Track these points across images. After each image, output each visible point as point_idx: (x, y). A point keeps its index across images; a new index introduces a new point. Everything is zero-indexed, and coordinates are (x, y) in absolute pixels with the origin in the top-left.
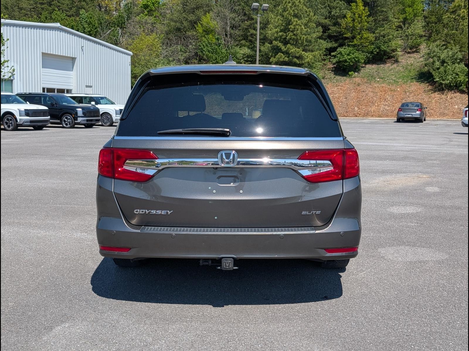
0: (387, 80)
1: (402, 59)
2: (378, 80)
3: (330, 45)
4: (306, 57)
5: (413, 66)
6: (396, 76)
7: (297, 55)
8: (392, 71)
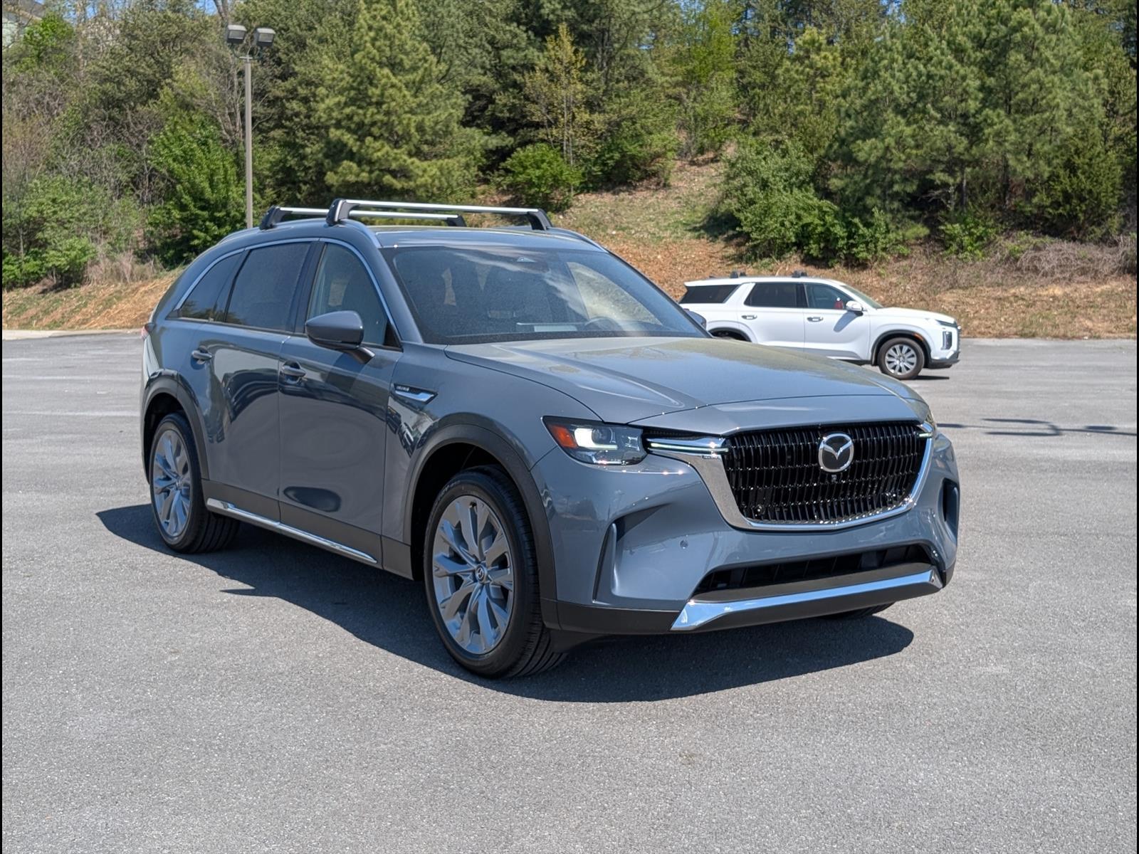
0: (636, 232)
1: (681, 180)
2: (614, 233)
3: (494, 142)
4: (420, 173)
5: (703, 198)
6: (658, 223)
7: (394, 166)
8: (651, 211)
